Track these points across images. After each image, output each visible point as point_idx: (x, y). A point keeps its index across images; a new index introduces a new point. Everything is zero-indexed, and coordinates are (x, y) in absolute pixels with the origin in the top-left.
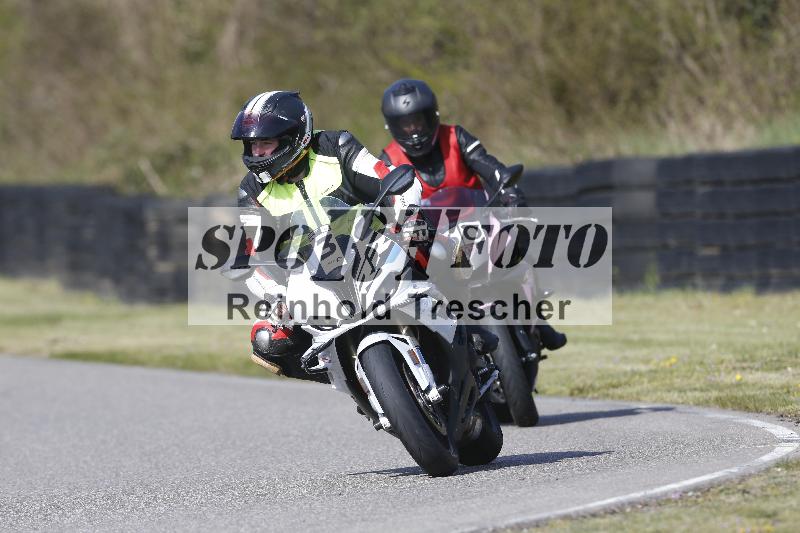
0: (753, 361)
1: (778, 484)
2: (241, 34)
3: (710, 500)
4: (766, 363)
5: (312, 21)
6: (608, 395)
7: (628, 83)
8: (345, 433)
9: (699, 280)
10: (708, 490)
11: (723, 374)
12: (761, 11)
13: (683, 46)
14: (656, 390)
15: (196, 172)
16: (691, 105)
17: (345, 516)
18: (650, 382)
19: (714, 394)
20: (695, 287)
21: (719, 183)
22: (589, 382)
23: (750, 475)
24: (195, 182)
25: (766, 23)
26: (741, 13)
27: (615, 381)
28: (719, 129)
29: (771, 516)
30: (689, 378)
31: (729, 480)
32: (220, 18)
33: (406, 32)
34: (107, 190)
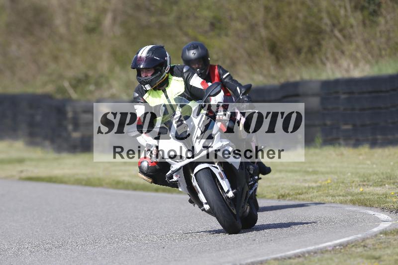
0: (369, 182)
1: (381, 243)
2: (114, 19)
3: (347, 251)
4: (375, 183)
5: (150, 12)
6: (296, 199)
7: (306, 43)
8: (166, 217)
9: (342, 142)
10: (347, 246)
11: (354, 188)
12: (372, 7)
13: (334, 25)
14: (320, 196)
15: (92, 87)
16: (338, 54)
17: (166, 258)
18: (317, 192)
19: (350, 198)
20: (340, 144)
21: (351, 93)
22: (287, 192)
23: (367, 238)
24: (91, 92)
25: (375, 13)
26: (363, 9)
27: (300, 191)
28: (352, 66)
29: (378, 258)
30: (337, 190)
31: (356, 240)
32: (104, 11)
33: (196, 18)
34: (48, 97)
